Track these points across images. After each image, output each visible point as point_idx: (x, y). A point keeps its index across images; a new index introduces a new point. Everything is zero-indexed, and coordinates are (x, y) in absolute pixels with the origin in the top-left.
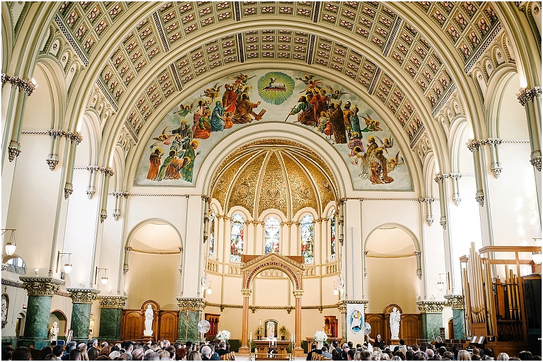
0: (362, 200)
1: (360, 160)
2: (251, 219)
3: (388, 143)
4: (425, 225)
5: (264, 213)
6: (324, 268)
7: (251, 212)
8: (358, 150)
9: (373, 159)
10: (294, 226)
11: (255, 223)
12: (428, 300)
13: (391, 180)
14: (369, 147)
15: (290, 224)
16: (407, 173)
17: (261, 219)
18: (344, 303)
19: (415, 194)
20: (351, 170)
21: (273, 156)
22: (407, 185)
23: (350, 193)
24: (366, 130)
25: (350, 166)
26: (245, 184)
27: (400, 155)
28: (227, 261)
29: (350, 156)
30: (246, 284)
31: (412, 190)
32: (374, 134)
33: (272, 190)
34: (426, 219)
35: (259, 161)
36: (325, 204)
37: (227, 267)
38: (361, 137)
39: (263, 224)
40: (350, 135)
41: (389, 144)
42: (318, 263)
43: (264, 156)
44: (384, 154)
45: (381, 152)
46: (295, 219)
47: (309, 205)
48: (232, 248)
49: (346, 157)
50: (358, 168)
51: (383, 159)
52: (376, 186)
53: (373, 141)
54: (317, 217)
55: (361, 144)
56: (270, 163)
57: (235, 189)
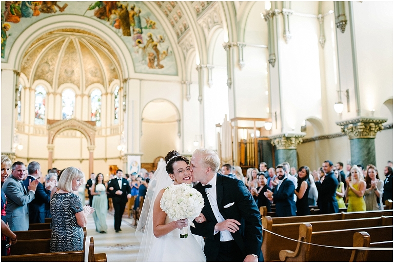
0: (141, 80)
1: (140, 50)
2: (51, 90)
3: (161, 39)
4: (185, 101)
5: (62, 86)
6: (109, 130)
7: (51, 85)
8: (139, 42)
9: (150, 50)
10: (86, 98)
11: (55, 94)
13: (162, 67)
14: (148, 41)
15: (83, 95)
16: (174, 63)
17: (59, 91)
18: (126, 155)
19: (178, 78)
20: (134, 57)
21: (71, 43)
22: (173, 71)
23: (132, 75)
24: (146, 28)
25: (133, 54)
26: (47, 63)
27: (170, 49)
29: (133, 46)
30: (51, 141)
31: (177, 75)
32: (151, 32)
33: (69, 69)
34: (186, 96)
35: (58, 45)
36: (110, 81)
37: (32, 129)
38: (142, 33)
39: (61, 95)
40: (134, 30)
41: (162, 40)
42: (104, 126)
43: (63, 41)
44: (159, 47)
45: (156, 46)
46: (86, 92)
47: (98, 82)
48: (36, 114)
49: (130, 47)
50: (139, 56)
51: (157, 51)
52: (152, 70)
53: (150, 36)
54: (104, 92)
55: (141, 38)
56: (68, 47)
57: (38, 67)
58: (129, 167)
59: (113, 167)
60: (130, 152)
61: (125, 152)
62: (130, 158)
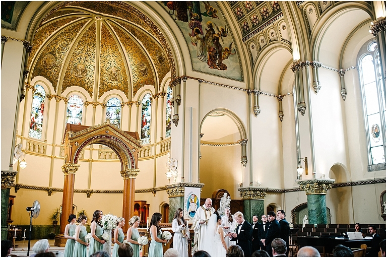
0: (201, 81)
1: (199, 42)
2: (53, 93)
3: (223, 32)
4: (253, 115)
5: (68, 89)
7: (54, 86)
8: (198, 32)
9: (210, 43)
10: (99, 107)
11: (58, 98)
12: (254, 186)
13: (224, 68)
14: (208, 32)
15: (95, 104)
16: (238, 64)
17: (64, 95)
18: (182, 186)
19: (244, 85)
20: (191, 49)
21: (92, 28)
22: (237, 74)
23: (190, 73)
24: (205, 14)
25: (190, 45)
26: (53, 53)
27: (233, 46)
28: (26, 136)
29: (190, 35)
31: (242, 80)
32: (212, 20)
33: (80, 67)
34: (254, 109)
35: (74, 30)
37: (25, 142)
38: (201, 20)
39: (66, 100)
40: (191, 15)
41: (224, 34)
42: (153, 142)
43: (82, 25)
44: (220, 41)
45: (217, 39)
46: (101, 100)
47: (118, 88)
48: (32, 123)
49: (187, 35)
50: (197, 49)
51: (219, 46)
52: (212, 70)
53: (210, 26)
54: (126, 100)
55: (200, 26)
56: (86, 35)
57: (41, 57)
58: (186, 204)
59: (140, 204)
60: (187, 181)
61: (179, 181)
62: (188, 191)
